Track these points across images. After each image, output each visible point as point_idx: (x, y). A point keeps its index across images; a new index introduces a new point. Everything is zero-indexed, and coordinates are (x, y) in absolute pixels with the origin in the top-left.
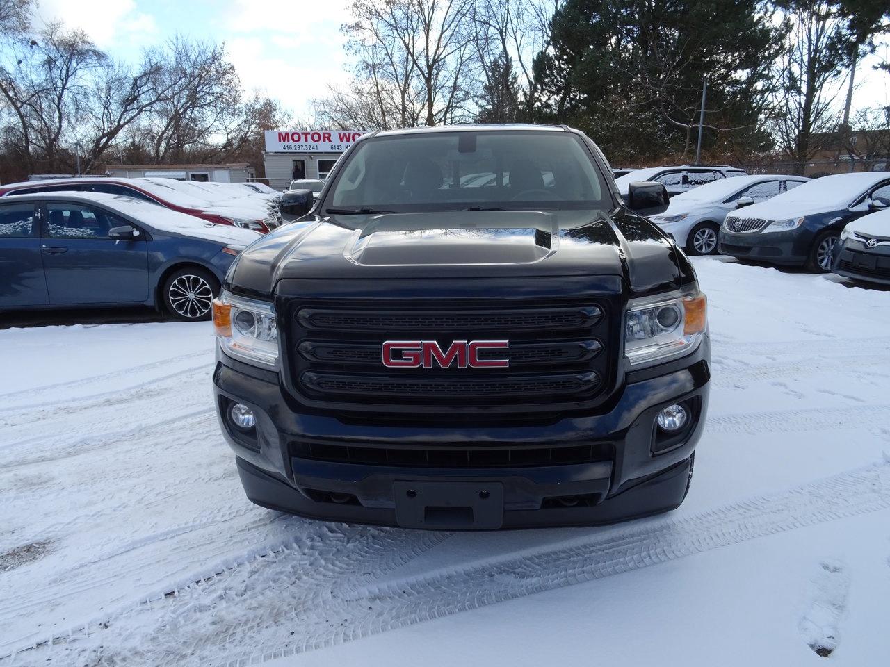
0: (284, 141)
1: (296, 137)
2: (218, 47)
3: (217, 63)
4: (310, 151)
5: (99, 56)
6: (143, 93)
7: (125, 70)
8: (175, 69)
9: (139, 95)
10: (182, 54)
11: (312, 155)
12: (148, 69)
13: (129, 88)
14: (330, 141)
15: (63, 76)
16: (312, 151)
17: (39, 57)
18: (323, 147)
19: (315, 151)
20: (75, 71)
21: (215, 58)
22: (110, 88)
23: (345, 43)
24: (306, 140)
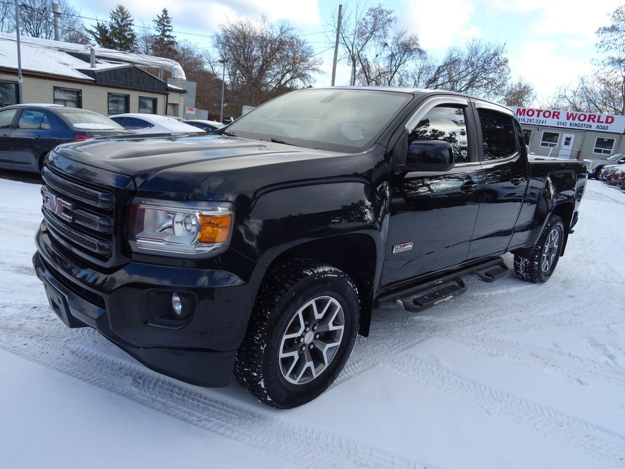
0: (520, 115)
1: (530, 113)
2: (501, 47)
3: (496, 57)
4: (539, 124)
5: (421, 52)
6: (442, 76)
7: (433, 61)
8: (467, 61)
9: (438, 78)
10: (474, 52)
11: (539, 127)
12: (449, 60)
13: (433, 73)
14: (558, 118)
15: (397, 64)
16: (541, 124)
17: (387, 52)
18: (551, 122)
19: (544, 124)
20: (405, 61)
21: (495, 54)
22: (421, 73)
23: (599, 42)
24: (538, 116)
